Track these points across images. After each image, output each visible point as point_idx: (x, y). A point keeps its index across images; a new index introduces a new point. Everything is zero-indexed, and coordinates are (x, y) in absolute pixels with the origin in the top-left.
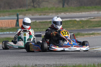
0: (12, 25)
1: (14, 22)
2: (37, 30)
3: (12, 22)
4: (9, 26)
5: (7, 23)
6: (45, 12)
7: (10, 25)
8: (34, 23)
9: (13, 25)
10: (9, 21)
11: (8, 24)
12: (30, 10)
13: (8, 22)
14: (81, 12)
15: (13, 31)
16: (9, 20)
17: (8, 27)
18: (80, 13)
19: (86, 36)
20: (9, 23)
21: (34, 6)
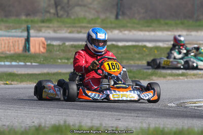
0: (16, 48)
1: (20, 42)
2: (66, 61)
3: (15, 42)
4: (10, 51)
5: (5, 44)
6: (81, 27)
7: (12, 48)
8: (61, 47)
9: (18, 48)
10: (11, 41)
11: (8, 47)
12: (49, 21)
13: (9, 42)
14: (155, 31)
15: (18, 61)
16: (11, 38)
17: (8, 53)
18: (153, 33)
19: (169, 78)
20: (11, 44)
21: (57, 14)
